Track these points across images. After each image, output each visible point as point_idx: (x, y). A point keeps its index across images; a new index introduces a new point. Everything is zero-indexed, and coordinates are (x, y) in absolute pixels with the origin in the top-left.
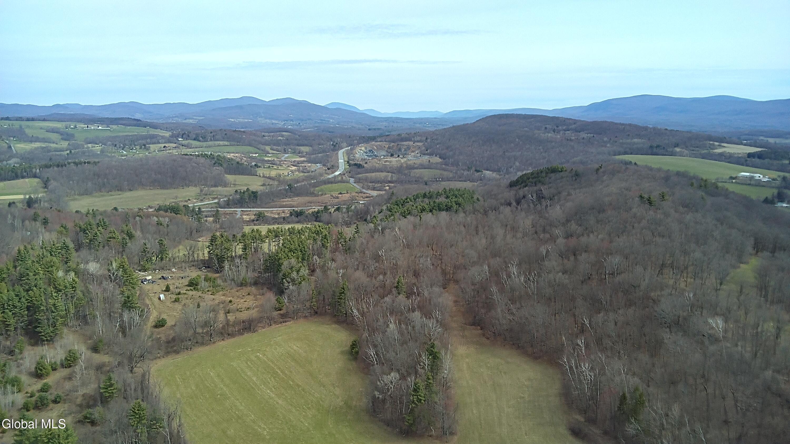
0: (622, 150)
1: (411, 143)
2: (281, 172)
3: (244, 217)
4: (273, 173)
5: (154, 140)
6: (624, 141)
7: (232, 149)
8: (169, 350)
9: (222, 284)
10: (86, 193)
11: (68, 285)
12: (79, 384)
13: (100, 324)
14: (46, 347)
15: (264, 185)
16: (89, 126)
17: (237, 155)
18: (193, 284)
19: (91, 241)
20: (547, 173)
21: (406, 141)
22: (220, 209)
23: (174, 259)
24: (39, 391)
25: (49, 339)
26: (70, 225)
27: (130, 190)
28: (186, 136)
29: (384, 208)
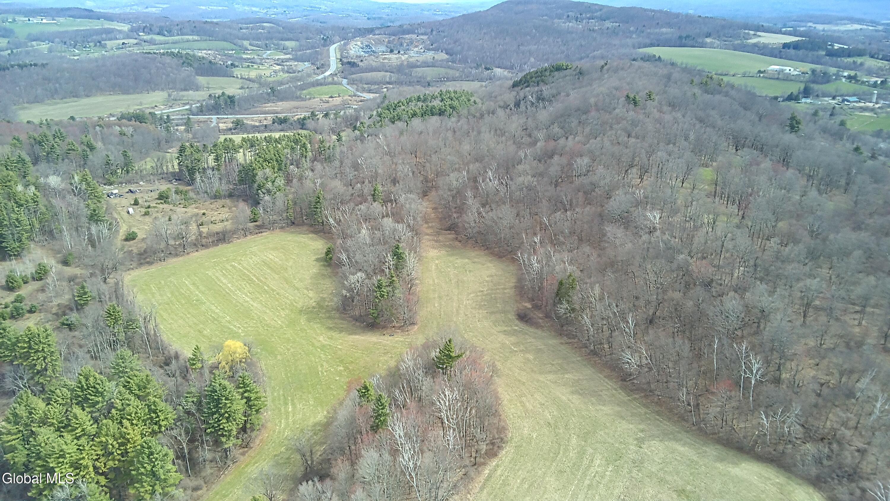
0: (648, 41)
1: (414, 36)
2: (262, 73)
3: (221, 125)
4: (253, 74)
5: (110, 36)
6: (652, 31)
7: (203, 45)
8: (142, 261)
9: (195, 196)
10: (37, 100)
11: (29, 199)
12: (52, 295)
13: (68, 238)
14: (14, 262)
15: (242, 88)
16: (31, 19)
17: (209, 52)
18: (163, 197)
19: (48, 154)
20: (551, 71)
21: (408, 34)
22: (191, 117)
23: (141, 172)
24: (12, 302)
25: (16, 253)
26: (23, 137)
27: (87, 96)
28: (147, 29)
29: (375, 113)
